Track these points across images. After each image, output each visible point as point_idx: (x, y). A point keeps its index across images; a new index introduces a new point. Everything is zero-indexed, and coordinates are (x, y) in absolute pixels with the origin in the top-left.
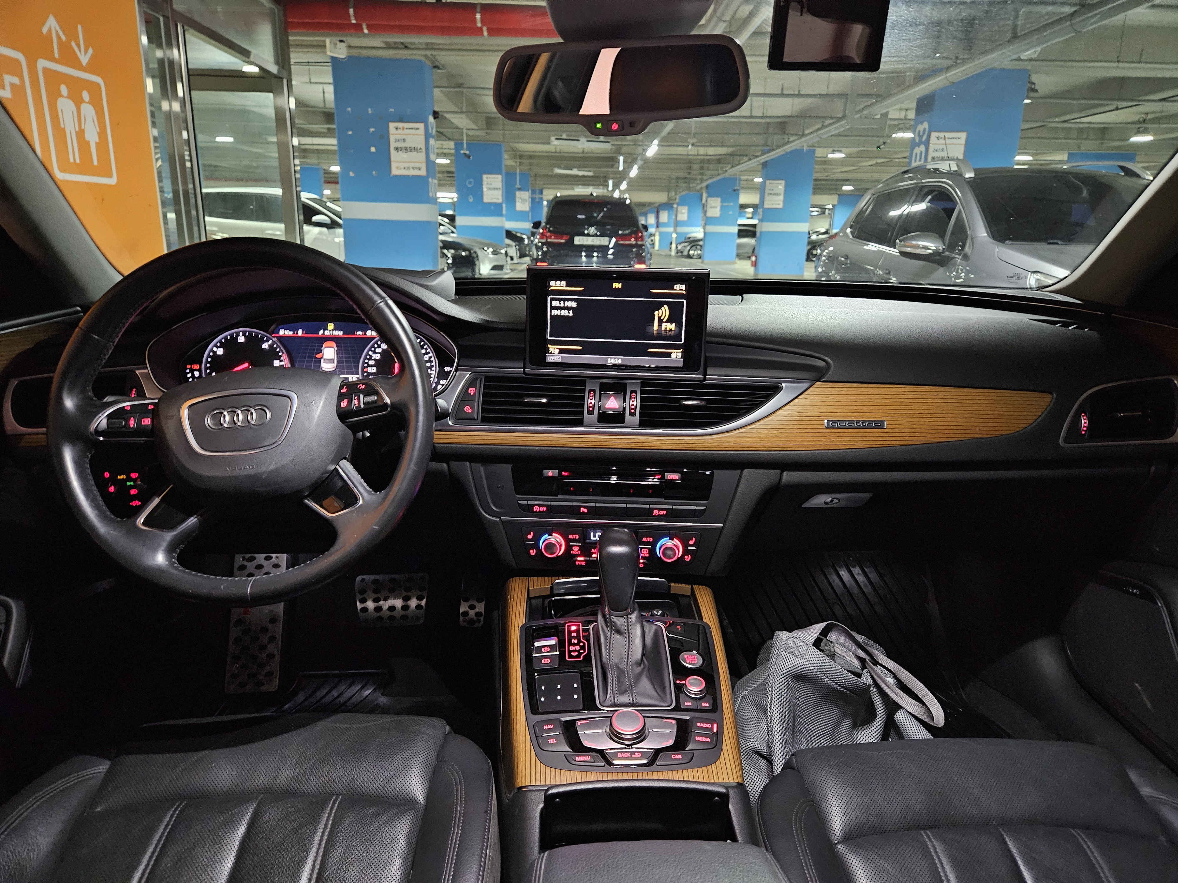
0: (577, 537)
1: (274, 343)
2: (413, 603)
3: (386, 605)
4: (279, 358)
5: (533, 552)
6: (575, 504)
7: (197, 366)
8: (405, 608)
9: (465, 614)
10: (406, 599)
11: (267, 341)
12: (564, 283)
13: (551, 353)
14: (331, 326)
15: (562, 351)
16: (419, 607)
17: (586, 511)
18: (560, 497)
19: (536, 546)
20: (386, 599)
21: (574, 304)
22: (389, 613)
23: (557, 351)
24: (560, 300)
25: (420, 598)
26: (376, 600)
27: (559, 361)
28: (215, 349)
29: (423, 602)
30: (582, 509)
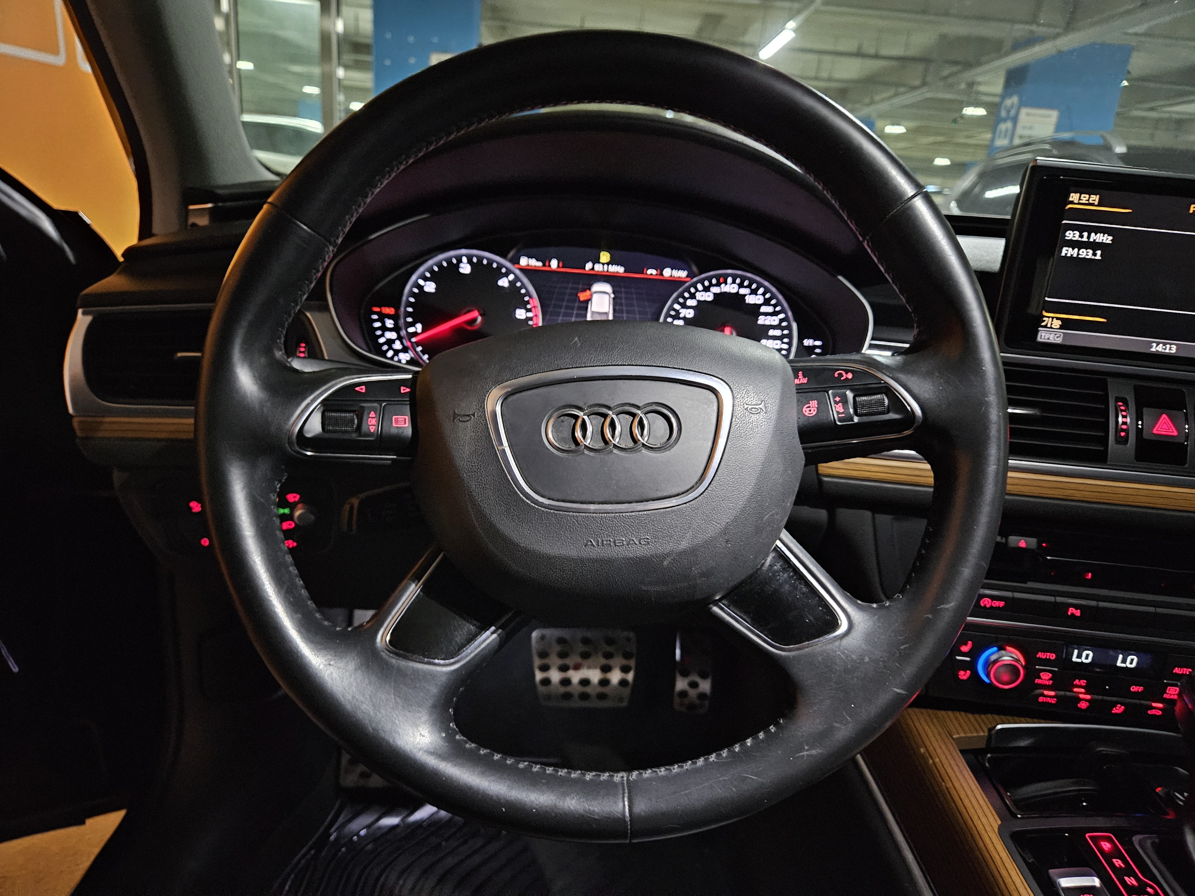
0: (1053, 656)
1: (517, 279)
2: (615, 677)
3: (575, 676)
4: (524, 305)
5: (964, 675)
6: (1059, 599)
7: (390, 311)
8: (605, 682)
9: (683, 694)
10: (606, 669)
11: (506, 275)
12: (1095, 199)
13: (1046, 326)
14: (605, 257)
15: (1066, 325)
16: (623, 683)
17: (1078, 613)
18: (1030, 585)
19: (972, 666)
20: (577, 667)
21: (1107, 239)
22: (581, 689)
23: (1057, 324)
24: (1081, 229)
25: (625, 669)
26: (564, 669)
27: (1059, 341)
28: (421, 282)
29: (630, 676)
30: (1071, 610)
